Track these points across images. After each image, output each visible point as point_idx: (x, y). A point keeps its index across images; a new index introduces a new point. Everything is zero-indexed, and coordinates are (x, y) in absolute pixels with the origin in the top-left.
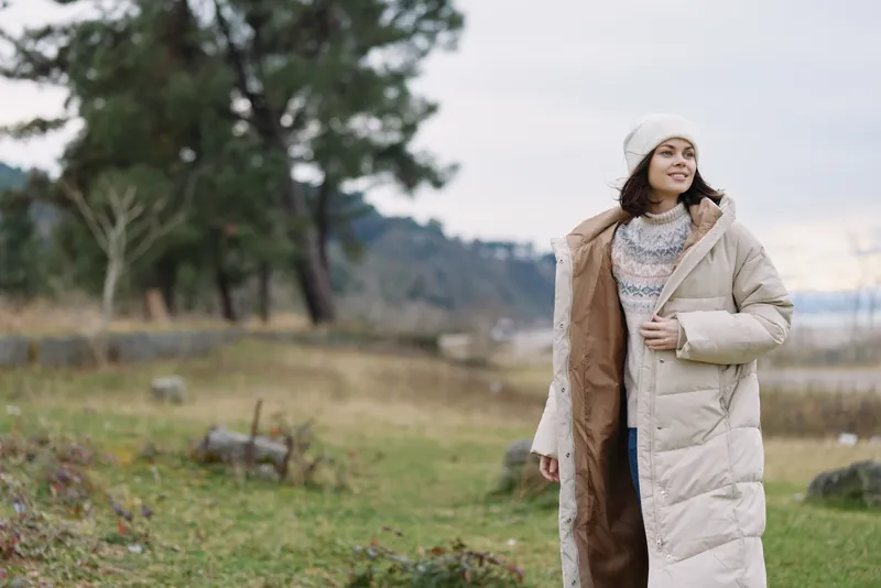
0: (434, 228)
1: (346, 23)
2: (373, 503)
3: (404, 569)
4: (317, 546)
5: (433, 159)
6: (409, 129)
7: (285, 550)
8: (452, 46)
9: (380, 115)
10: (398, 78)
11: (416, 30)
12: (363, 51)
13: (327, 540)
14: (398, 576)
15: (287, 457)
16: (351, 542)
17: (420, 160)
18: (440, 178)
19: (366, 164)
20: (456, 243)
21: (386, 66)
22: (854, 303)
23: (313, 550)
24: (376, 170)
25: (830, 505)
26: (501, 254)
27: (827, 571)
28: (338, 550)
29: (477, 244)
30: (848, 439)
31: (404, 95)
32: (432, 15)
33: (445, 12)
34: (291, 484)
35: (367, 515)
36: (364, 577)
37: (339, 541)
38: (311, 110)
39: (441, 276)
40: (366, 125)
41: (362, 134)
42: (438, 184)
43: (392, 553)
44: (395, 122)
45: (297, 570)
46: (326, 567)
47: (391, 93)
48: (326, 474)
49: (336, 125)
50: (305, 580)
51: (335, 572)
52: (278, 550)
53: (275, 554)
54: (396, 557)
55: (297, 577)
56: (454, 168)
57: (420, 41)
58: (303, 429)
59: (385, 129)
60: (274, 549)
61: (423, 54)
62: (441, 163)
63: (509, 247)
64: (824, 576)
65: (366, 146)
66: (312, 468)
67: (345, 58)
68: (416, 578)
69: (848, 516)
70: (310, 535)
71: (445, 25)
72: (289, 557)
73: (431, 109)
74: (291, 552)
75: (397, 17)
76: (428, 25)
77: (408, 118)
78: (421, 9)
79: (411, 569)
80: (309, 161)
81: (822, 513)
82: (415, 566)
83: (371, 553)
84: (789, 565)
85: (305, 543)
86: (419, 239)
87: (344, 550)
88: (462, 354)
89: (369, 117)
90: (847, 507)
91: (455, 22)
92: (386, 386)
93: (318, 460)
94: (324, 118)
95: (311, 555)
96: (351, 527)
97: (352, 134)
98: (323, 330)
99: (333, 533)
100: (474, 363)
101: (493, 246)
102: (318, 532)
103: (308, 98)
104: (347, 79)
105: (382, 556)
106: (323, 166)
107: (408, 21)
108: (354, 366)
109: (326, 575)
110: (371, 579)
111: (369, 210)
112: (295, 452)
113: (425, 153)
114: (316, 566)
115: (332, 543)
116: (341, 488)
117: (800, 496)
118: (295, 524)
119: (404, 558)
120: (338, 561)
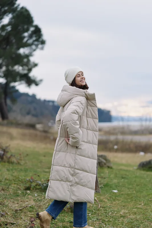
0: (34, 96)
1: (14, 41)
2: (27, 167)
3: (39, 185)
4: (15, 178)
5: (36, 78)
6: (30, 70)
7: (6, 179)
8: (42, 49)
9: (22, 66)
10: (27, 56)
11: (32, 44)
12: (18, 49)
13: (17, 177)
14: (38, 187)
15: (3, 155)
16: (23, 178)
17: (32, 78)
18: (37, 83)
19: (18, 79)
20: (39, 100)
21: (24, 53)
22: (141, 119)
23: (13, 180)
24: (20, 80)
25: (144, 170)
26: (51, 104)
27: (148, 187)
28: (20, 180)
29: (45, 101)
30: (142, 154)
31: (29, 61)
32: (37, 40)
33: (41, 40)
34: (5, 162)
35: (26, 170)
36: (29, 187)
37: (20, 177)
38: (4, 63)
39: (35, 109)
40: (18, 68)
41: (17, 70)
42: (37, 84)
43: (37, 181)
44: (26, 68)
45: (10, 185)
46: (17, 184)
47: (25, 60)
48: (14, 160)
49: (10, 68)
50: (12, 188)
51: (20, 186)
52: (4, 179)
53: (3, 180)
54: (38, 182)
55: (10, 187)
56: (41, 81)
57: (34, 47)
58: (7, 147)
59: (23, 70)
60: (3, 179)
61: (35, 50)
62: (38, 79)
63: (53, 102)
64: (148, 189)
65: (18, 74)
66: (10, 158)
67: (13, 50)
68: (43, 187)
69: (149, 173)
70: (12, 176)
71: (40, 43)
72: (7, 181)
73: (36, 65)
74: (8, 180)
75: (27, 40)
76: (36, 43)
77: (30, 67)
78: (34, 38)
79: (42, 185)
80: (2, 77)
81: (143, 172)
82: (43, 184)
83: (31, 181)
84: (139, 185)
85: (11, 178)
86: (30, 99)
87: (22, 179)
88: (41, 129)
89: (19, 66)
90: (148, 171)
91: (43, 42)
92: (23, 137)
93: (11, 155)
94: (7, 66)
95: (13, 181)
96: (23, 174)
97: (15, 71)
98: (5, 122)
99: (18, 175)
100: (45, 132)
101: (49, 101)
102: (14, 175)
103: (3, 61)
104: (14, 56)
105: (34, 181)
106: (6, 79)
107: (30, 41)
108: (14, 131)
109: (18, 187)
110: (31, 188)
111: (17, 91)
112: (5, 153)
113: (34, 76)
114: (15, 184)
115: (19, 178)
116: (18, 163)
117: (136, 168)
118: (7, 173)
119: (40, 182)
120: (20, 182)
